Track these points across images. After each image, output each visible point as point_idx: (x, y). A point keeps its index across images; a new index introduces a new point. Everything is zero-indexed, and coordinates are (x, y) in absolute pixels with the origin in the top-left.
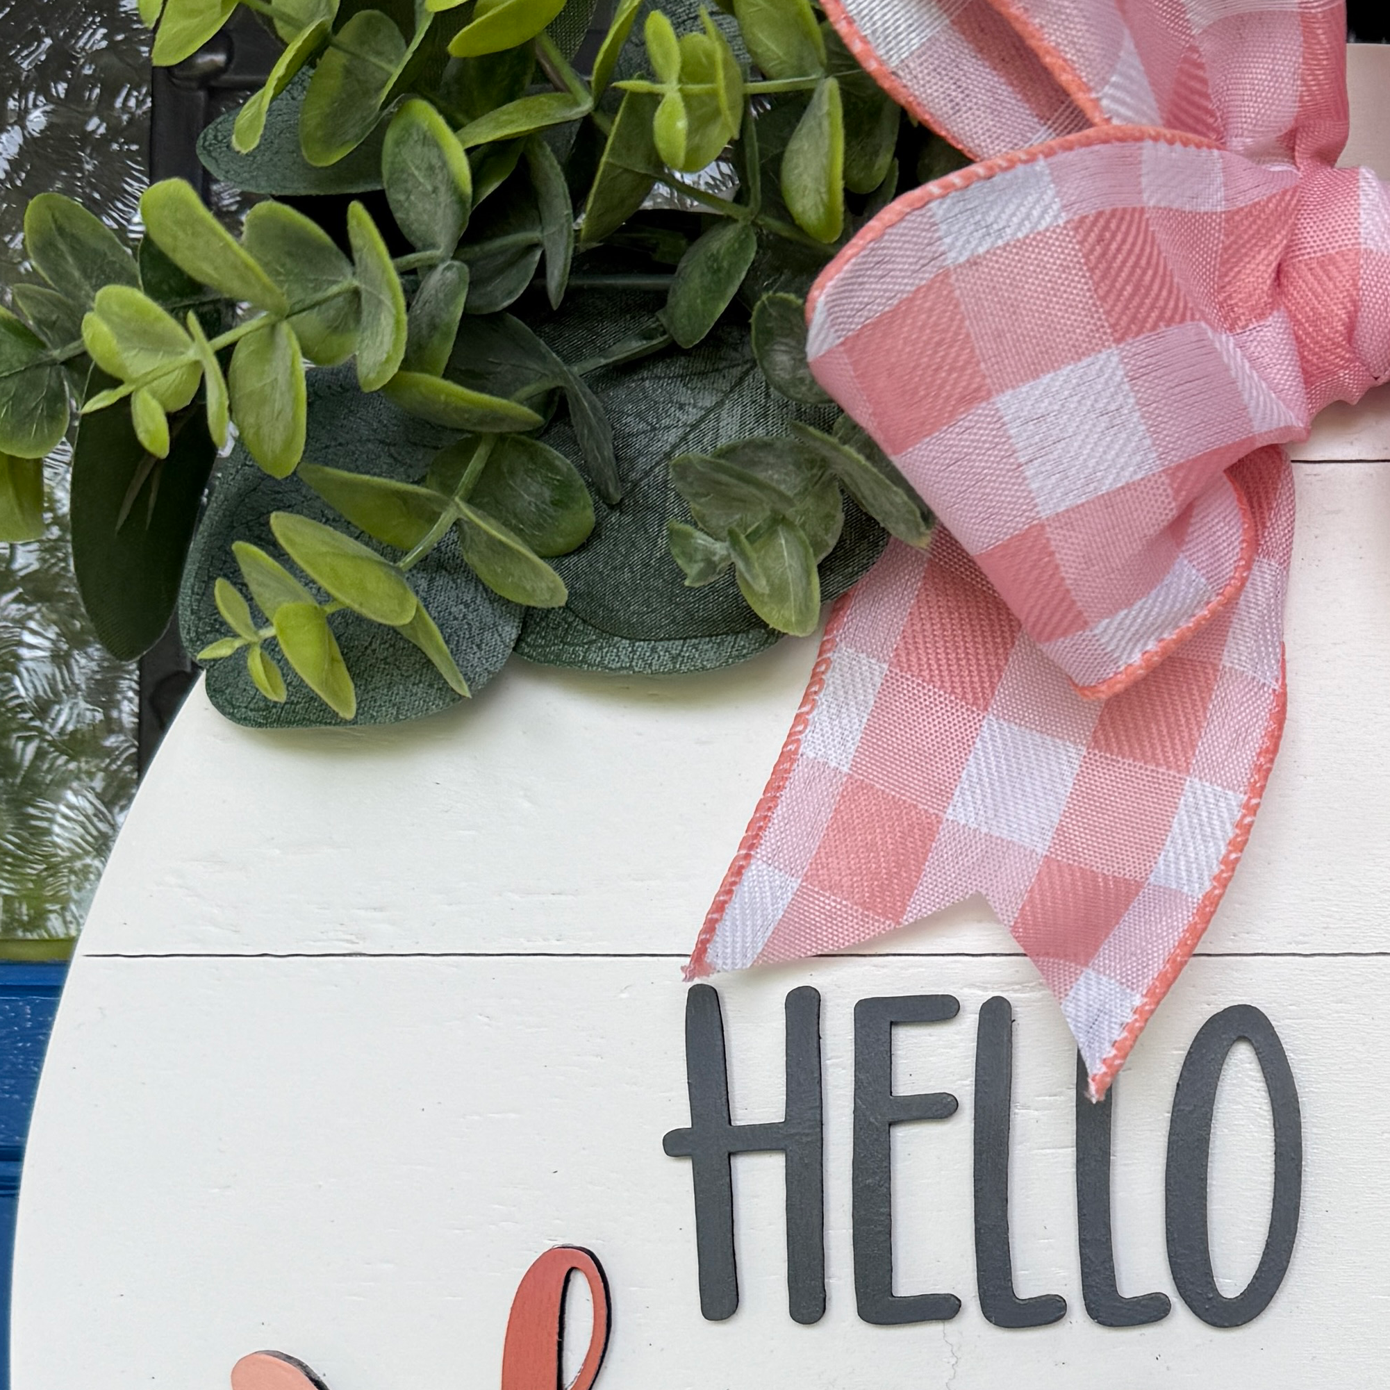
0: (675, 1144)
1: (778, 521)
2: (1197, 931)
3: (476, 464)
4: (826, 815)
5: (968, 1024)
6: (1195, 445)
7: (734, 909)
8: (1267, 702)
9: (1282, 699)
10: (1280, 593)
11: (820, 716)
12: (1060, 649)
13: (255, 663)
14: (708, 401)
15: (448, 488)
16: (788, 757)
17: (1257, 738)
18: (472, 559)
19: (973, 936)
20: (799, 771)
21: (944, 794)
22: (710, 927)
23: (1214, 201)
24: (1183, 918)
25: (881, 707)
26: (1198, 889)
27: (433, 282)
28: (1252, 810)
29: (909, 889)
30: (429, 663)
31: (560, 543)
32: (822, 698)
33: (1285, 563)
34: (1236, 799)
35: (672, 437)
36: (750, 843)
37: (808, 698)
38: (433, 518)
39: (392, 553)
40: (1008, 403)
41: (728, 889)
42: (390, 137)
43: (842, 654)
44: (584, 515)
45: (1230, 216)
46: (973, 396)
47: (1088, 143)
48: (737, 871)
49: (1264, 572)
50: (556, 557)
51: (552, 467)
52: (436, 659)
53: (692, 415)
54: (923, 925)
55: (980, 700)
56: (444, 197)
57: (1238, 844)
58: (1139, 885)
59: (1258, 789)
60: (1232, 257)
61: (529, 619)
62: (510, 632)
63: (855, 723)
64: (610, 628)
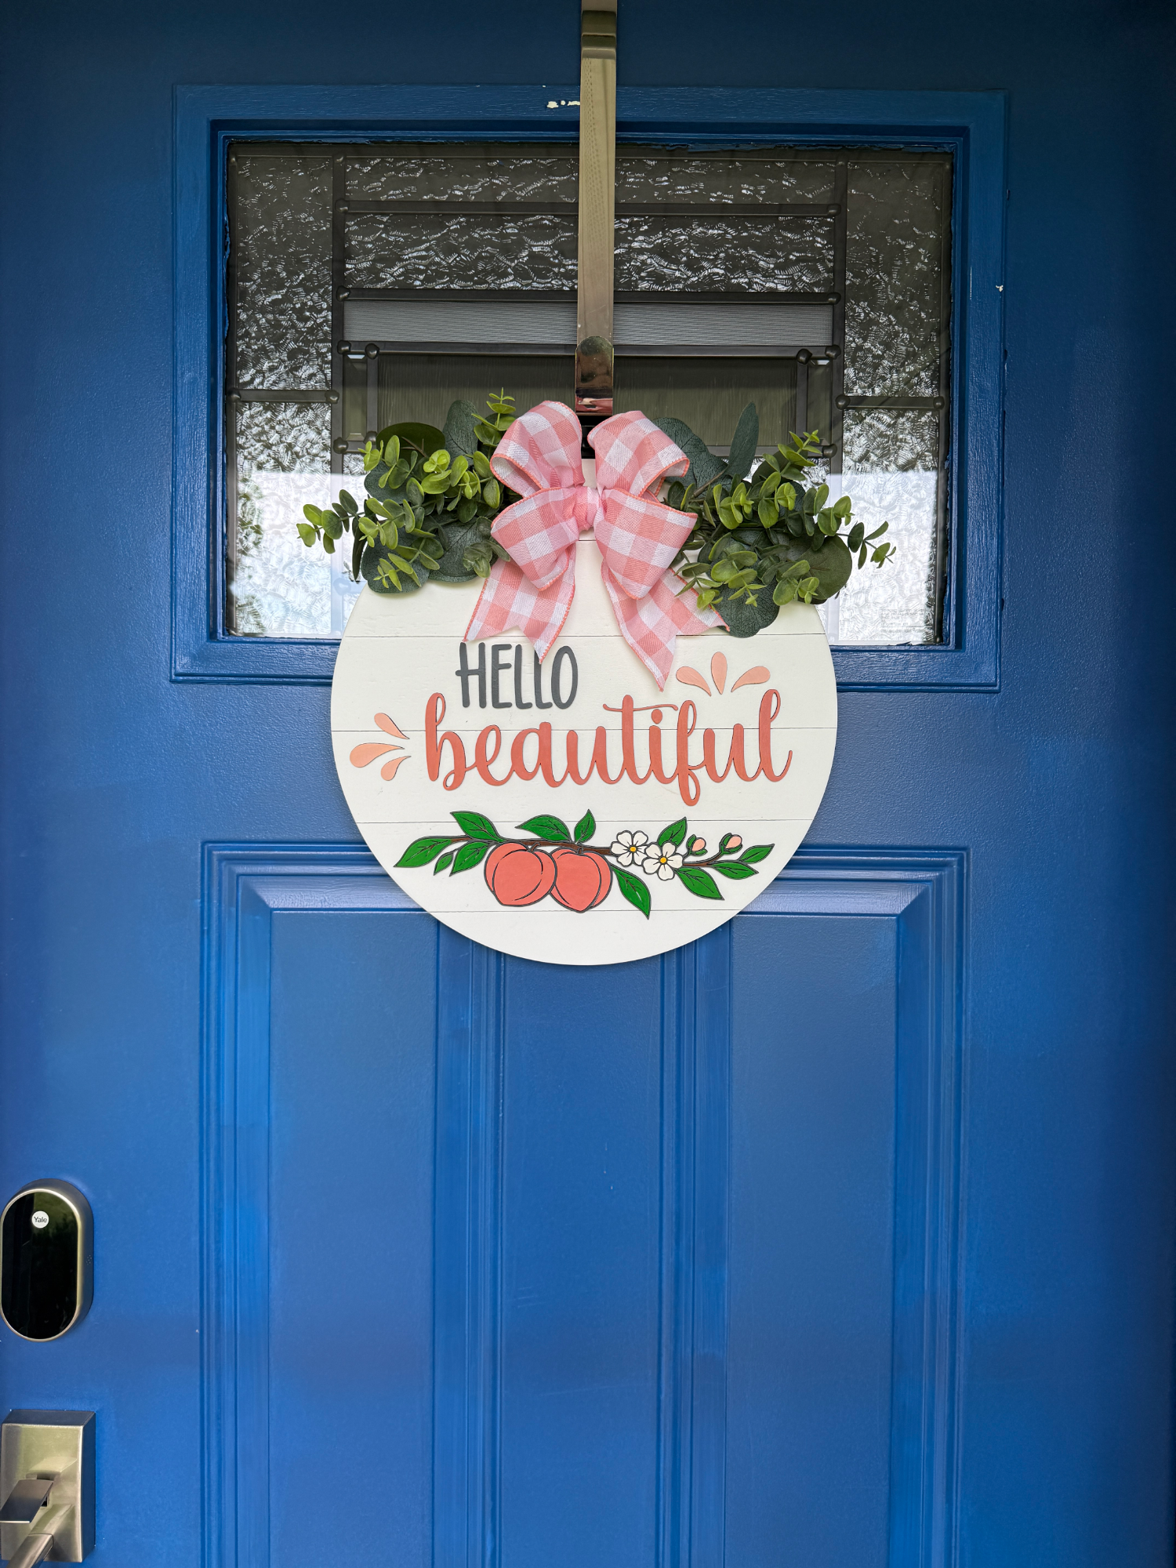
0: (458, 673)
1: (483, 557)
2: (559, 632)
3: (423, 543)
4: (488, 610)
5: (513, 650)
6: (559, 546)
7: (471, 629)
8: (571, 588)
9: (574, 587)
10: (573, 567)
11: (486, 592)
12: (535, 582)
13: (384, 581)
14: (465, 531)
15: (418, 548)
16: (480, 599)
17: (569, 595)
18: (421, 561)
19: (515, 633)
20: (482, 602)
21: (510, 606)
22: (467, 632)
23: (561, 498)
24: (556, 629)
25: (498, 589)
26: (558, 624)
27: (418, 511)
28: (569, 608)
29: (504, 624)
30: (413, 581)
31: (437, 557)
32: (487, 588)
33: (575, 561)
34: (566, 606)
35: (458, 538)
36: (474, 616)
37: (484, 588)
38: (416, 553)
39: (408, 560)
40: (528, 541)
41: (470, 625)
42: (408, 484)
43: (490, 579)
44: (442, 552)
45: (565, 500)
46: (522, 539)
47: (540, 493)
48: (472, 621)
49: (571, 562)
50: (437, 560)
51: (436, 543)
52: (415, 579)
53: (462, 533)
54: (507, 631)
55: (516, 588)
56: (419, 496)
57: (566, 615)
58: (548, 623)
59: (570, 605)
60: (565, 507)
61: (431, 572)
62: (427, 575)
63: (493, 592)
64: (446, 574)
